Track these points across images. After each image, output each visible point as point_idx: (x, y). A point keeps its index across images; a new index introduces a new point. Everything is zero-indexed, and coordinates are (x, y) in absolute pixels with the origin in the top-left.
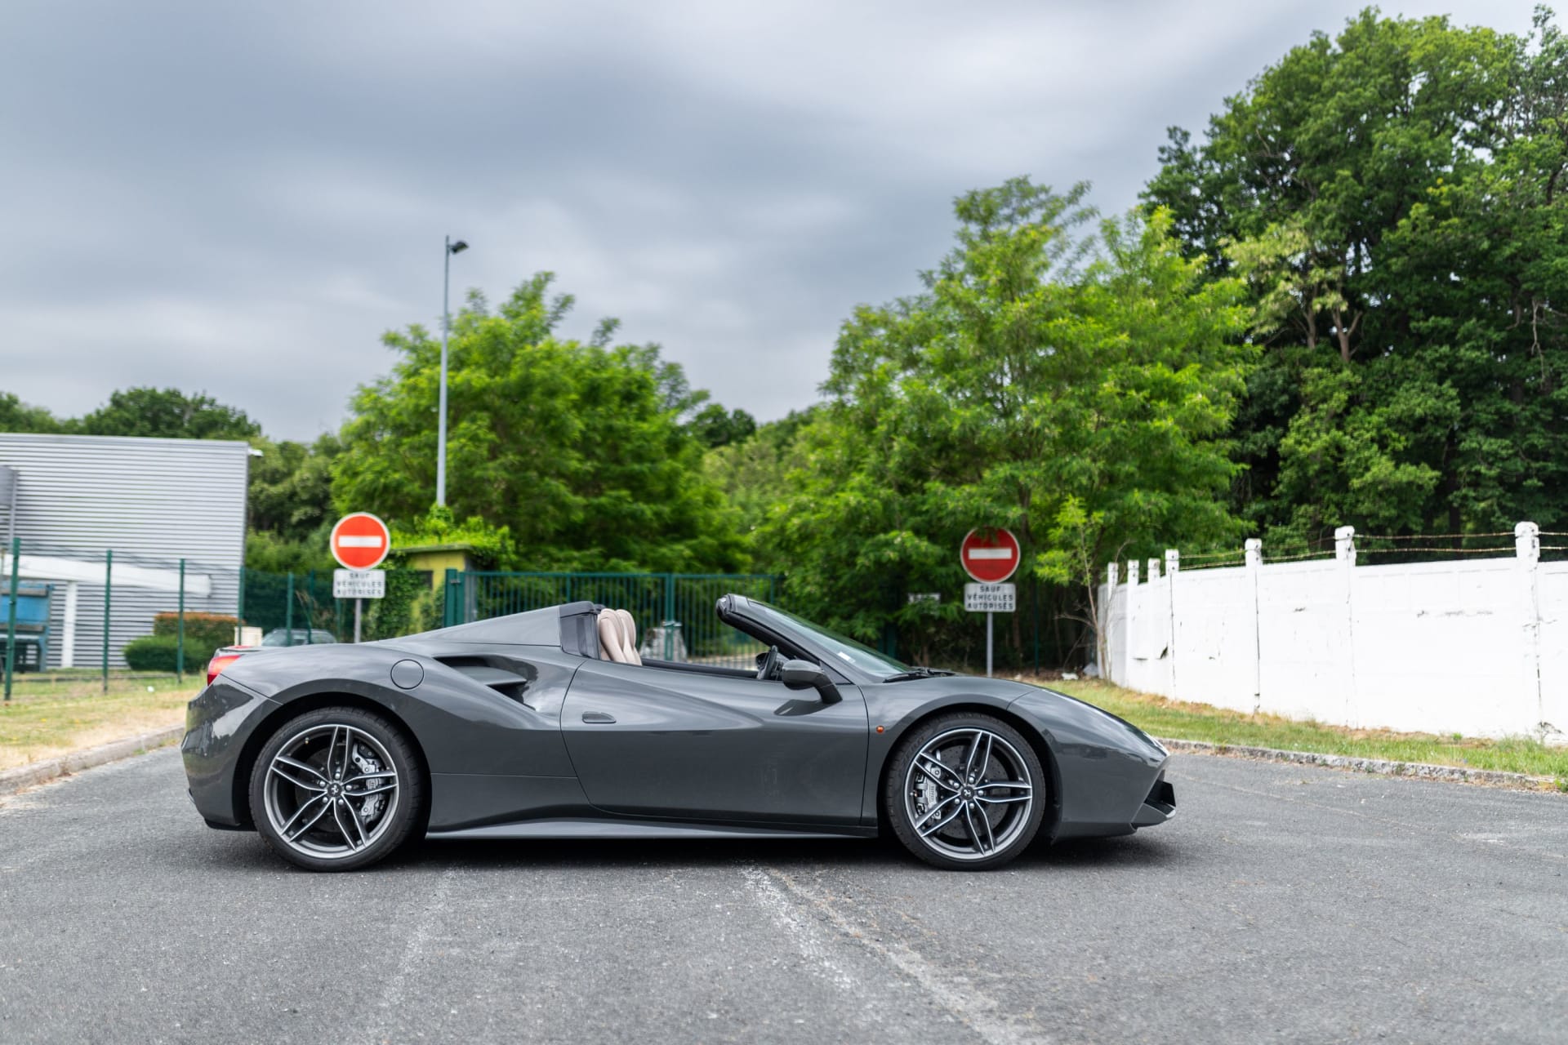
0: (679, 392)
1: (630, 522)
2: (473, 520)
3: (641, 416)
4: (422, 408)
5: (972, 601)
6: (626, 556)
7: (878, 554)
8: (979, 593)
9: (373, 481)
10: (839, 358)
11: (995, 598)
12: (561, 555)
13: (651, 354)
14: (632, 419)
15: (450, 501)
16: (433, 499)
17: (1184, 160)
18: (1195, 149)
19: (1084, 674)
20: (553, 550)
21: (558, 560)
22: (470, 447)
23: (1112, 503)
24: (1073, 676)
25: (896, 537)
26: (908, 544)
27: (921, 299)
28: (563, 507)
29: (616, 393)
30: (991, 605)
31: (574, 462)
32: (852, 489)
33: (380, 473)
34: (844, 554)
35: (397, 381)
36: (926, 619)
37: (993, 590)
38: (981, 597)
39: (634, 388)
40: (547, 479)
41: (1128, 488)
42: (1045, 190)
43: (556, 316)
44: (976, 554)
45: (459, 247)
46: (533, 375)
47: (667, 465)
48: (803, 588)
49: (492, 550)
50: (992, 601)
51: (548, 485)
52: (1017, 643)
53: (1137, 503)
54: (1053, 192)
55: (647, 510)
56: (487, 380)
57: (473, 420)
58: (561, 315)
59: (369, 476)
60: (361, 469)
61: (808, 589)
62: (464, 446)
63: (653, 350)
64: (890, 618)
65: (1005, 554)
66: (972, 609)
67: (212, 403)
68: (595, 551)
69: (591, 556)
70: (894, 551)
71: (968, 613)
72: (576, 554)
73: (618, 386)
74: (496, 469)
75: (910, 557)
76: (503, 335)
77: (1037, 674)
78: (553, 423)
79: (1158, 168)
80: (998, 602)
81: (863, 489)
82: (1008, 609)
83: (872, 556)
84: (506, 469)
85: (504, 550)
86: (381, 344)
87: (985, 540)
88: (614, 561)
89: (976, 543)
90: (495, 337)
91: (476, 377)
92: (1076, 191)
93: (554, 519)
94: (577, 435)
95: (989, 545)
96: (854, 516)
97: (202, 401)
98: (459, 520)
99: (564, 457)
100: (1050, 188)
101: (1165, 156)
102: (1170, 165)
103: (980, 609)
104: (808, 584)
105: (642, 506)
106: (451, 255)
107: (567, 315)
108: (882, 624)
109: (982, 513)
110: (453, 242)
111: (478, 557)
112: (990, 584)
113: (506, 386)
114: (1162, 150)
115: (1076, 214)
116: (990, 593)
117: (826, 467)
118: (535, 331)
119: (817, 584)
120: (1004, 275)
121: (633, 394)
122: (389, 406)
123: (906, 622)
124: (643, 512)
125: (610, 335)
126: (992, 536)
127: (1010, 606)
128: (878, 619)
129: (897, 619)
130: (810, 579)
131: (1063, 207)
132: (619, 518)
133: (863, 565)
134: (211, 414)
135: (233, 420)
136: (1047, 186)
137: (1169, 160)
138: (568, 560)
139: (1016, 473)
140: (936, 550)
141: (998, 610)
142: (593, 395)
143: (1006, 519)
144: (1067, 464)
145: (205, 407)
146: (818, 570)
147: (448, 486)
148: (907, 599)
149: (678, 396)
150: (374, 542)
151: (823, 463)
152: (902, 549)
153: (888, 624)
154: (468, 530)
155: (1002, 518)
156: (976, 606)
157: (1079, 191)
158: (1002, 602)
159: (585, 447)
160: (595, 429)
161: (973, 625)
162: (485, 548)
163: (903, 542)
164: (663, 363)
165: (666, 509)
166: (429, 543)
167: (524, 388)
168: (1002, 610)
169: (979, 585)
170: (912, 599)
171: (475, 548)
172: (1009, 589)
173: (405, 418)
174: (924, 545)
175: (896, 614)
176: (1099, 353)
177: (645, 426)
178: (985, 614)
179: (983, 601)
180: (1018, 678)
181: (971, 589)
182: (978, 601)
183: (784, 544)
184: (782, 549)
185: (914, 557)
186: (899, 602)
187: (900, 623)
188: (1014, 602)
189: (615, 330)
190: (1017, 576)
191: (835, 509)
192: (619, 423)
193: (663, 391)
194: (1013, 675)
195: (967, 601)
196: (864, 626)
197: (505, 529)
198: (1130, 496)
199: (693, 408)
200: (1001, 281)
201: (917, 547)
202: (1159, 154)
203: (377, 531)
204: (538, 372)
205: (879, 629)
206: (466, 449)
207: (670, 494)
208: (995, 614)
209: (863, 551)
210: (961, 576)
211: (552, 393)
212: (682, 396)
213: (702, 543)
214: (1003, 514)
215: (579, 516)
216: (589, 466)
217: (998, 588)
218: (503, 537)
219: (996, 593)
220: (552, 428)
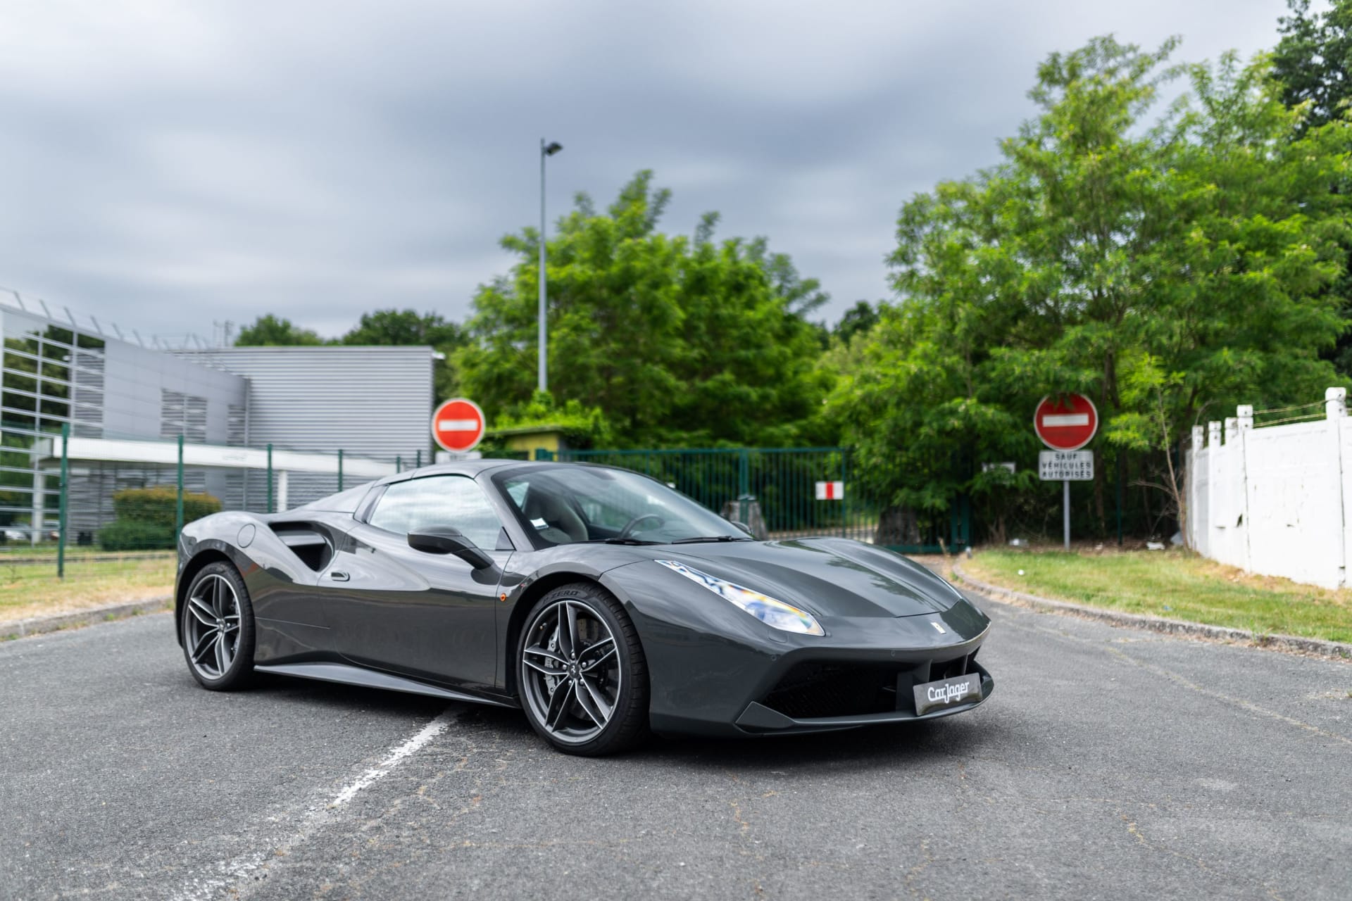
0: (789, 282)
1: (737, 405)
2: (572, 403)
3: (750, 305)
4: (532, 303)
5: (1047, 470)
6: (734, 436)
7: (942, 423)
8: (1054, 460)
9: (489, 371)
10: (905, 227)
11: (1071, 466)
12: (672, 436)
13: (760, 247)
14: (738, 308)
15: (550, 387)
16: (536, 384)
17: (1304, 28)
18: (1316, 16)
19: (1172, 544)
20: (663, 431)
21: (666, 441)
22: (573, 337)
23: (1198, 364)
24: (1159, 545)
25: (960, 404)
26: (972, 412)
27: (1000, 169)
28: (667, 391)
29: (722, 284)
30: (1067, 473)
31: (678, 349)
32: (916, 358)
33: (495, 364)
34: (909, 424)
35: (511, 278)
36: (998, 488)
37: (1070, 457)
38: (1056, 465)
39: (741, 279)
40: (649, 365)
41: (1217, 347)
42: (1133, 49)
43: (657, 211)
44: (1051, 421)
45: (553, 149)
46: (634, 266)
47: (774, 350)
48: (868, 459)
49: (585, 431)
50: (1069, 469)
51: (651, 371)
52: (1100, 513)
53: (1226, 362)
54: (1141, 51)
55: (754, 393)
56: (590, 273)
57: (576, 312)
58: (662, 209)
59: (484, 367)
60: (477, 360)
61: (874, 460)
62: (568, 335)
63: (760, 244)
64: (961, 488)
65: (1081, 420)
66: (1047, 478)
67: (441, 319)
68: (702, 432)
69: (699, 437)
70: (958, 419)
71: (1043, 482)
72: (684, 435)
73: (722, 276)
74: (598, 356)
75: (975, 425)
76: (605, 231)
77: (1120, 544)
78: (656, 312)
79: (1277, 39)
80: (1074, 469)
81: (925, 356)
82: (1085, 477)
83: (935, 425)
84: (609, 357)
85: (597, 429)
87: (1056, 406)
88: (721, 442)
89: (1050, 410)
90: (598, 233)
91: (579, 271)
92: (1166, 46)
93: (662, 404)
94: (679, 324)
95: (1063, 411)
96: (917, 383)
97: (432, 320)
98: (561, 404)
99: (669, 345)
100: (1138, 47)
101: (1284, 26)
102: (1289, 35)
103: (1056, 477)
104: (874, 455)
105: (745, 389)
106: (547, 157)
107: (667, 208)
108: (953, 494)
109: (1052, 378)
110: (547, 144)
111: (571, 438)
112: (1066, 451)
113: (608, 277)
114: (1281, 21)
115: (1167, 71)
116: (1066, 461)
117: (893, 338)
118: (638, 227)
119: (883, 455)
120: (1078, 130)
121: (739, 285)
122: (503, 302)
123: (977, 492)
124: (748, 395)
125: (711, 228)
126: (1068, 402)
127: (1088, 474)
128: (949, 490)
129: (969, 488)
130: (875, 450)
131: (1151, 63)
132: (725, 401)
133: (927, 435)
134: (439, 330)
136: (1135, 44)
137: (1288, 29)
138: (678, 441)
139: (1087, 334)
140: (1005, 417)
141: (1075, 478)
142: (699, 284)
143: (1078, 383)
144: (1145, 323)
145: (435, 325)
146: (885, 442)
147: (550, 376)
148: (980, 470)
149: (789, 285)
150: (470, 425)
151: (889, 333)
152: (966, 417)
153: (958, 494)
154: (566, 413)
155: (1073, 382)
156: (1051, 474)
157: (1170, 45)
158: (1079, 470)
159: (688, 332)
160: (700, 318)
161: (1050, 493)
162: (578, 429)
163: (967, 411)
164: (772, 255)
165: (774, 392)
166: (527, 425)
167: (627, 279)
168: (1079, 478)
169: (1054, 454)
170: (985, 469)
171: (567, 429)
172: (1086, 457)
173: (518, 313)
174: (990, 412)
175: (967, 484)
176: (1183, 206)
177: (750, 314)
178: (1061, 483)
179: (1058, 469)
180: (1099, 547)
181: (1046, 457)
182: (1053, 469)
183: (854, 417)
184: (852, 422)
185: (980, 426)
186: (976, 469)
187: (971, 493)
188: (1091, 470)
189: (717, 223)
190: (1096, 443)
191: (897, 378)
192: (725, 311)
193: (775, 283)
194: (1094, 545)
195: (1042, 470)
196: (933, 497)
197: (598, 411)
198: (1218, 354)
199: (803, 297)
200: (1074, 136)
201: (984, 415)
202: (1279, 26)
203: (473, 415)
204: (639, 265)
205: (949, 500)
206: (569, 338)
207: (779, 378)
208: (1072, 483)
209: (926, 420)
210: (1033, 443)
211: (655, 285)
212: (794, 285)
213: (811, 423)
214: (1074, 378)
215: (679, 400)
216: (695, 353)
217: (1075, 456)
218: (596, 418)
219: (1072, 461)
220: (655, 316)
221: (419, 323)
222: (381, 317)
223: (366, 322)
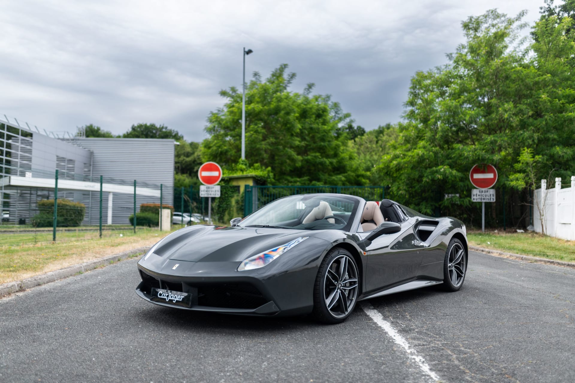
0: (339, 114)
1: (320, 166)
2: (256, 165)
3: (324, 123)
4: (235, 120)
5: (475, 197)
6: (319, 180)
7: (433, 176)
8: (478, 193)
9: (216, 150)
10: (412, 90)
11: (486, 196)
12: (292, 180)
13: (327, 99)
14: (320, 124)
15: (246, 157)
16: (240, 156)
18: (556, 7)
19: (528, 230)
20: (289, 178)
21: (291, 182)
22: (255, 135)
23: (544, 153)
24: (522, 231)
25: (441, 169)
26: (447, 172)
27: (446, 66)
28: (293, 160)
29: (313, 114)
30: (484, 199)
31: (297, 142)
32: (420, 148)
33: (219, 147)
34: (417, 177)
35: (226, 110)
36: (453, 205)
37: (485, 192)
38: (479, 195)
39: (321, 112)
40: (286, 149)
41: (553, 146)
42: (504, 16)
43: (289, 82)
44: (477, 176)
45: (249, 52)
46: (280, 105)
47: (335, 143)
48: (398, 192)
49: (264, 177)
50: (484, 197)
51: (287, 151)
52: (494, 216)
53: (558, 152)
54: (508, 16)
55: (327, 161)
56: (261, 108)
57: (256, 124)
58: (291, 81)
59: (215, 148)
60: (212, 145)
61: (401, 192)
62: (253, 134)
63: (328, 97)
64: (437, 205)
65: (491, 176)
66: (475, 201)
67: (166, 128)
68: (306, 178)
69: (305, 180)
70: (440, 175)
71: (473, 203)
72: (298, 179)
73: (314, 111)
74: (265, 145)
75: (448, 177)
76: (268, 89)
77: (505, 230)
78: (288, 125)
79: (539, 16)
80: (487, 197)
81: (424, 147)
82: (492, 201)
83: (430, 177)
84: (269, 145)
85: (269, 177)
86: (219, 95)
87: (482, 170)
88: (314, 182)
89: (477, 171)
90: (265, 90)
91: (256, 107)
92: (520, 14)
93: (289, 165)
94: (298, 131)
95: (483, 172)
96: (421, 160)
97: (163, 128)
98: (251, 165)
99: (293, 140)
100: (506, 15)
101: (542, 11)
102: (544, 14)
103: (479, 201)
104: (400, 190)
105: (325, 159)
106: (246, 56)
107: (294, 81)
108: (434, 207)
109: (480, 158)
110: (247, 50)
111: (258, 180)
112: (483, 189)
113: (269, 110)
114: (541, 8)
115: (519, 26)
116: (483, 193)
117: (407, 139)
118: (280, 88)
119: (405, 190)
120: (489, 49)
121: (320, 114)
122: (222, 120)
123: (444, 206)
124: (325, 162)
125: (311, 90)
126: (483, 168)
127: (493, 199)
128: (432, 205)
129: (440, 205)
130: (401, 187)
131: (513, 22)
132: (315, 165)
133: (426, 181)
134: (165, 132)
135: (174, 134)
137: (544, 12)
138: (295, 182)
139: (496, 138)
140: (459, 174)
141: (487, 201)
142: (304, 114)
143: (493, 160)
144: (521, 134)
145: (164, 130)
146: (405, 184)
147: (246, 152)
148: (444, 196)
149: (339, 116)
150: (216, 174)
151: (406, 136)
152: (444, 174)
153: (436, 207)
154: (254, 169)
155: (490, 160)
156: (477, 199)
158: (489, 198)
159: (301, 135)
160: (305, 129)
161: (475, 208)
162: (261, 176)
163: (445, 171)
164: (332, 102)
165: (334, 161)
166: (239, 174)
167: (277, 111)
168: (489, 201)
169: (478, 190)
170: (446, 196)
171: (257, 176)
172: (492, 192)
173: (229, 124)
174: (454, 172)
175: (440, 203)
176: (536, 83)
177: (326, 127)
178: (481, 203)
179: (480, 197)
180: (496, 231)
181: (475, 192)
182: (478, 197)
183: (388, 173)
184: (388, 175)
185: (450, 177)
186: (442, 198)
187: (442, 207)
188: (495, 197)
189: (313, 88)
190: (497, 186)
191: (412, 157)
192: (315, 126)
193: (332, 114)
194: (493, 230)
195: (473, 197)
196: (425, 208)
197: (269, 168)
198: (554, 149)
199: (344, 121)
200: (487, 52)
201: (451, 173)
202: (540, 10)
203: (217, 169)
204: (283, 104)
205: (432, 210)
206: (253, 136)
207: (336, 155)
208: (486, 203)
209: (425, 175)
210: (470, 186)
211: (288, 113)
212: (340, 116)
213: (349, 175)
214: (491, 158)
215: (299, 164)
216: (303, 144)
217: (487, 191)
218: (269, 172)
219: (486, 193)
220: (288, 128)
221: (156, 129)
222: (140, 126)
223: (134, 129)
